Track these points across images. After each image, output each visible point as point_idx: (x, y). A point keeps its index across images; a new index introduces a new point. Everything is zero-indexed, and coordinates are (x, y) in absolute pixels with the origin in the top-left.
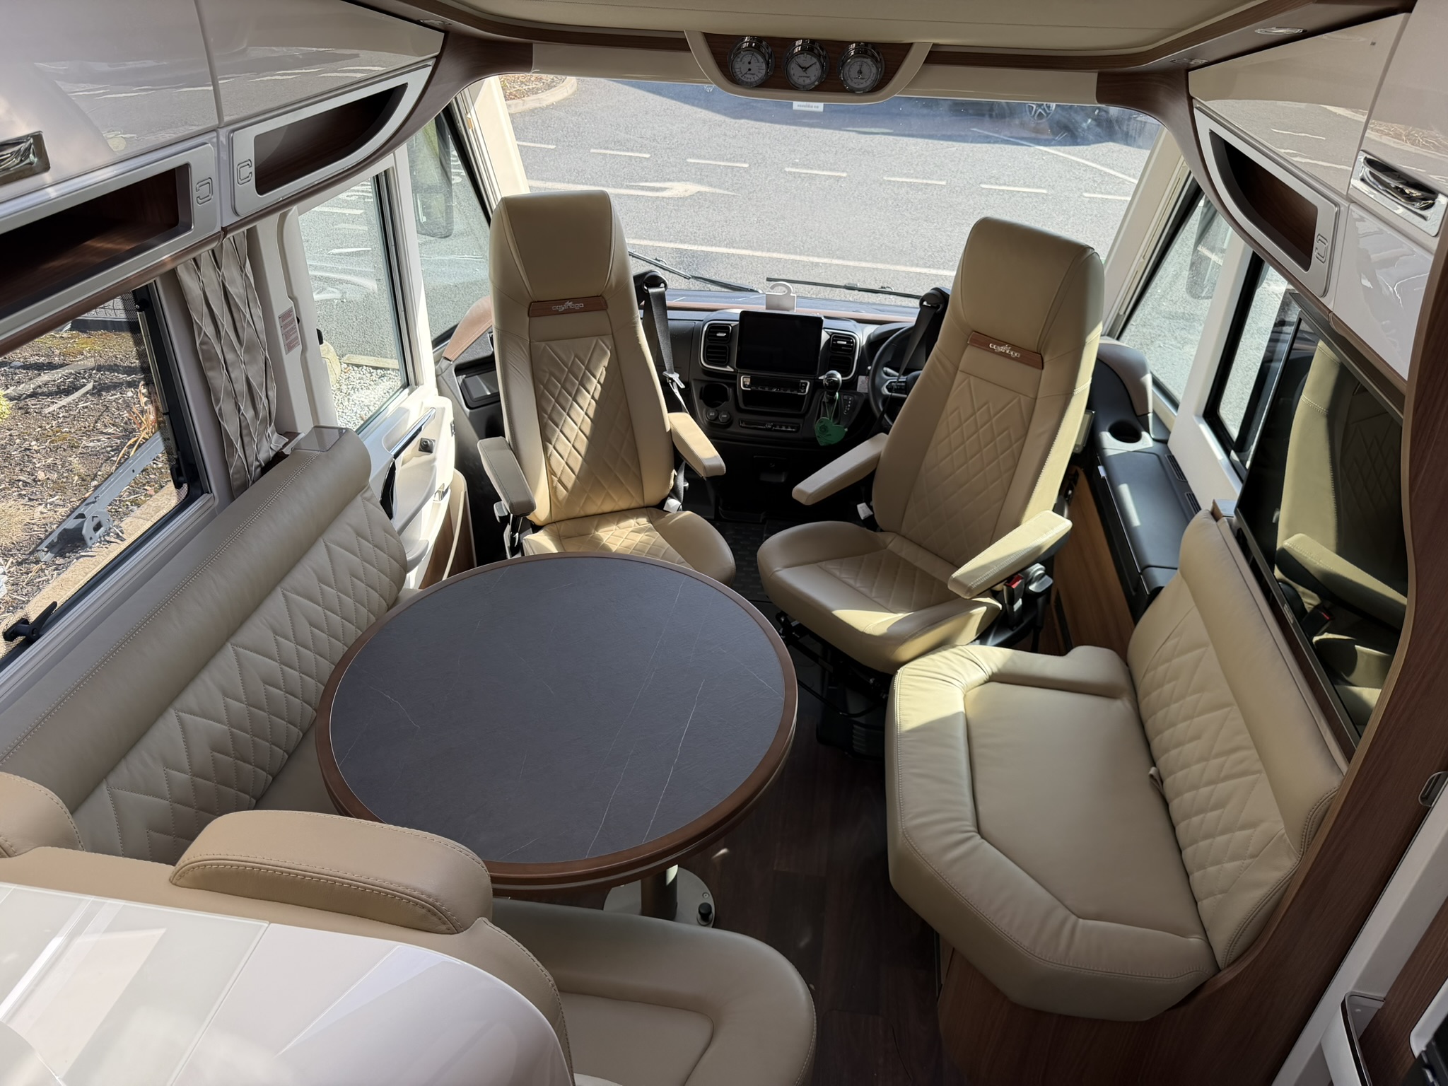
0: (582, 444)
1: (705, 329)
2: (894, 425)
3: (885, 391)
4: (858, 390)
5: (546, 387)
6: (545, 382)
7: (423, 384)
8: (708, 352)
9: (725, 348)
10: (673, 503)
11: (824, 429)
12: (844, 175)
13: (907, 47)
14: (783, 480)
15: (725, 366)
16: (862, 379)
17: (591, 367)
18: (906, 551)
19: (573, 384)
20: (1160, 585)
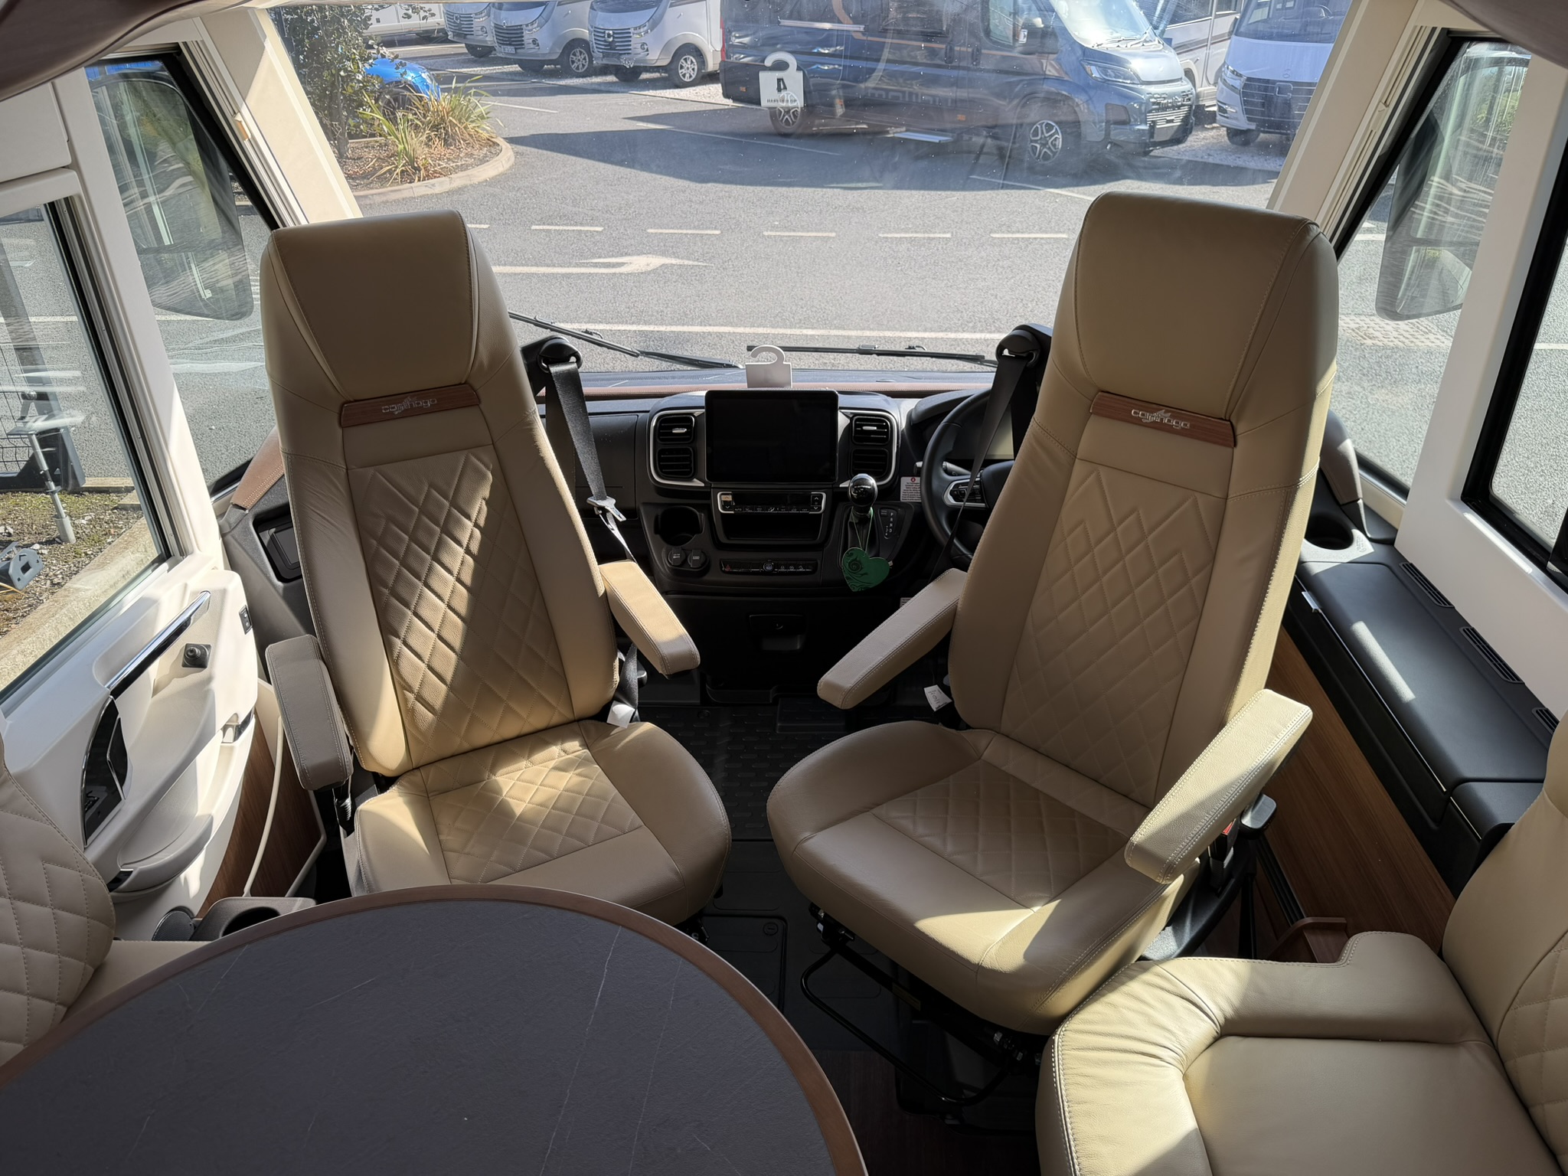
0: (455, 631)
1: (654, 424)
2: (974, 558)
3: (950, 500)
4: (903, 501)
5: (381, 542)
6: (380, 533)
7: (192, 553)
8: (661, 460)
9: (686, 451)
10: (623, 711)
11: (856, 565)
12: (833, 235)
14: (798, 647)
15: (690, 479)
16: (905, 481)
17: (461, 503)
18: (1014, 762)
19: (431, 533)
20: (1502, 819)
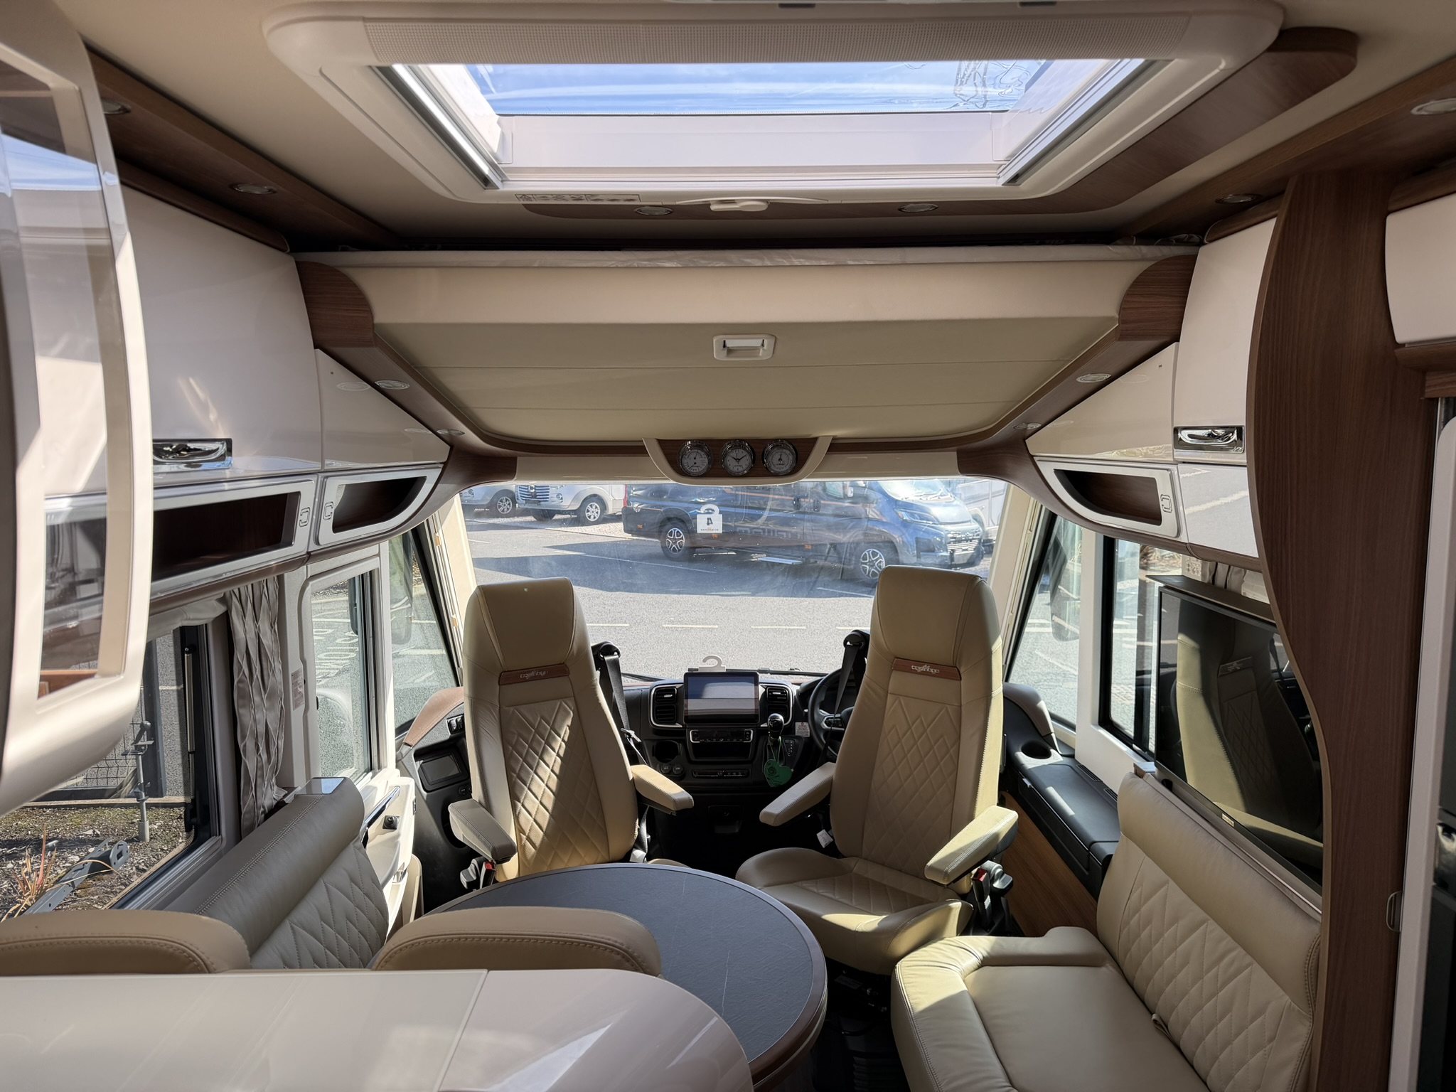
0: (549, 801)
1: (653, 693)
2: (838, 756)
3: (825, 726)
4: (796, 734)
5: (514, 748)
6: (514, 743)
7: (386, 767)
8: (657, 713)
9: (672, 707)
10: (639, 854)
11: (773, 770)
12: (717, 626)
13: (812, 441)
14: (737, 831)
15: (674, 724)
16: (798, 724)
17: (556, 728)
18: (872, 872)
19: (540, 743)
20: (1109, 853)
